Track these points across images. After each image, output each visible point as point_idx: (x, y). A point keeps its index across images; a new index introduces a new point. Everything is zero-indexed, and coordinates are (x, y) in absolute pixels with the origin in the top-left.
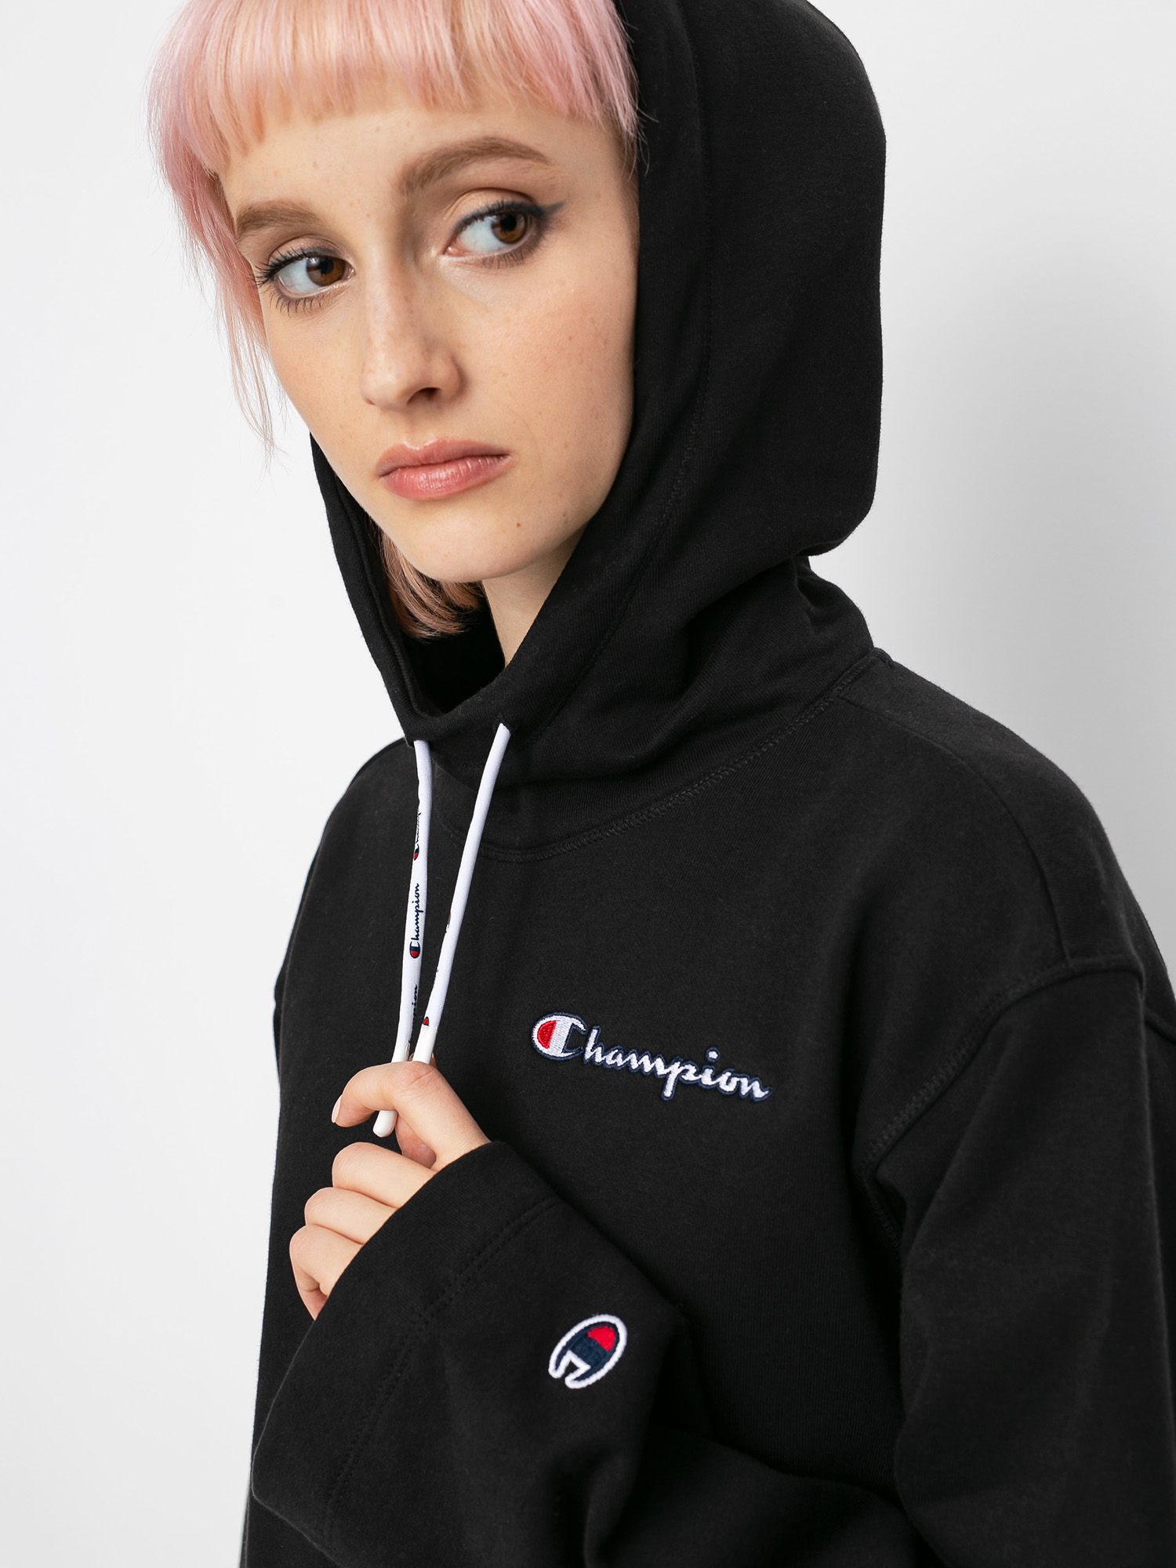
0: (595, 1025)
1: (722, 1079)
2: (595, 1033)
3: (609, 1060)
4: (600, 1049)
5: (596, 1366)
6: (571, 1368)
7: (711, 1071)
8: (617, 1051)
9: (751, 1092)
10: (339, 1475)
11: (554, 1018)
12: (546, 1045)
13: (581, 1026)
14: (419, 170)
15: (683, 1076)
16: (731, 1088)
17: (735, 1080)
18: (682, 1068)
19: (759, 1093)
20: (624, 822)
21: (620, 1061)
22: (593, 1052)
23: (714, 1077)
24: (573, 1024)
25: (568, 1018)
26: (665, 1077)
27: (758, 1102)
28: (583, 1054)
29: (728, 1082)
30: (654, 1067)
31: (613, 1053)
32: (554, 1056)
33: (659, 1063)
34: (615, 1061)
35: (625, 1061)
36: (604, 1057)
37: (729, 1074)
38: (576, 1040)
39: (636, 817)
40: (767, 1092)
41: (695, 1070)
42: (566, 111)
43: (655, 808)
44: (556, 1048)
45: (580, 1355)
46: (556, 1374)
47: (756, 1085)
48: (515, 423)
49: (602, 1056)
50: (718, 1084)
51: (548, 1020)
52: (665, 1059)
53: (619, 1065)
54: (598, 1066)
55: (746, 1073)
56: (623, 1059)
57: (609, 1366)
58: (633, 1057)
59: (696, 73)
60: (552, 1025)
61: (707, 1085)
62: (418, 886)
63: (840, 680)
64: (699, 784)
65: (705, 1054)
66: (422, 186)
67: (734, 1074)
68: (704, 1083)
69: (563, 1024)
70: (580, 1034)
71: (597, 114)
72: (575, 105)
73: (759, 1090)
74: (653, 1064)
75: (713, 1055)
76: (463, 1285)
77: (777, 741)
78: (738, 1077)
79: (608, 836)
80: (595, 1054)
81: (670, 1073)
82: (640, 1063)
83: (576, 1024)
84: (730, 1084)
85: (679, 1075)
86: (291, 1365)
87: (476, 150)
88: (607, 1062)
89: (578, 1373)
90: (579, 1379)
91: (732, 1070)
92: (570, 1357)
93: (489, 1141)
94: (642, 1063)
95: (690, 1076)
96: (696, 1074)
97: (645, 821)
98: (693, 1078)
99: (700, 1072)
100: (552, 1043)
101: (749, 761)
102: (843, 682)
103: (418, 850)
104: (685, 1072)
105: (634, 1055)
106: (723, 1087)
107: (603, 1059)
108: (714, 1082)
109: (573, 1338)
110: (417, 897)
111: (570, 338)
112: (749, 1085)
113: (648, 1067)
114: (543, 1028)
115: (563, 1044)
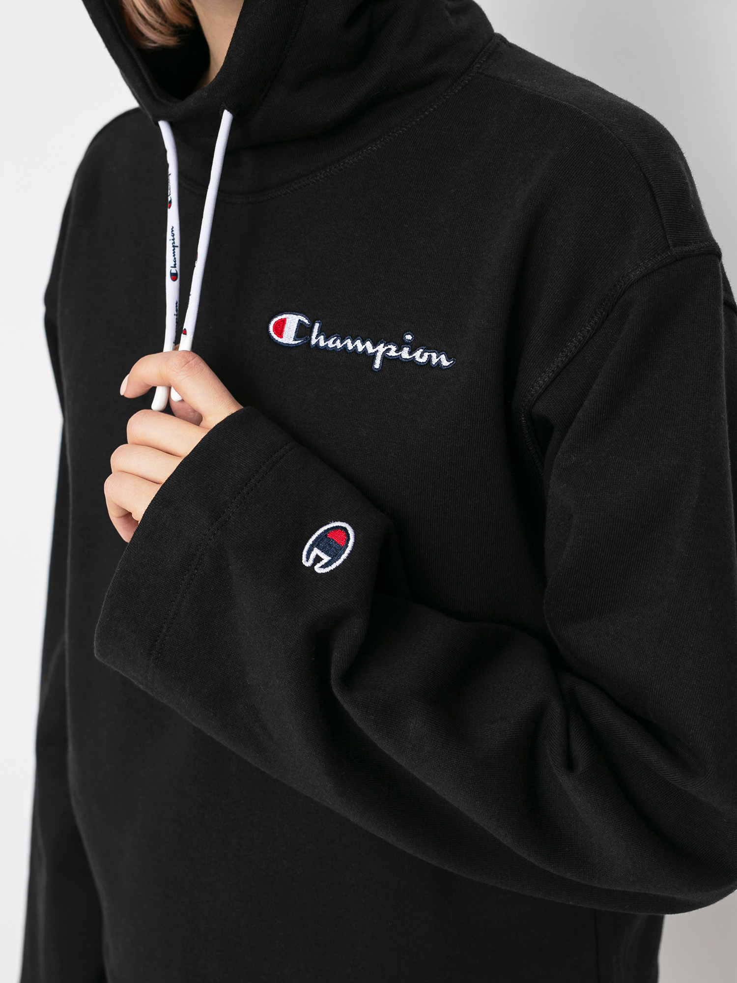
0: (316, 320)
1: (417, 354)
2: (317, 326)
3: (330, 344)
4: (322, 337)
5: (335, 557)
6: (318, 559)
7: (408, 348)
8: (335, 338)
9: (439, 362)
10: (157, 641)
11: (284, 316)
12: (281, 336)
13: (306, 321)
15: (387, 353)
16: (424, 360)
17: (426, 354)
18: (386, 348)
19: (445, 363)
20: (326, 172)
21: (339, 345)
22: (317, 339)
23: (410, 353)
24: (300, 320)
25: (295, 316)
26: (374, 355)
27: (445, 369)
28: (310, 340)
29: (421, 356)
30: (365, 348)
31: (333, 339)
32: (287, 344)
33: (369, 345)
34: (335, 345)
35: (342, 345)
36: (326, 343)
37: (421, 350)
38: (303, 331)
39: (335, 167)
40: (451, 362)
41: (396, 349)
43: (349, 160)
44: (288, 337)
45: (323, 550)
46: (308, 564)
47: (443, 357)
49: (325, 342)
50: (414, 357)
51: (279, 318)
52: (372, 341)
53: (338, 348)
54: (322, 349)
55: (434, 349)
56: (341, 343)
57: (344, 556)
58: (349, 342)
60: (283, 322)
61: (406, 359)
62: (173, 228)
63: (477, 59)
64: (381, 141)
65: (403, 336)
67: (426, 350)
68: (403, 357)
69: (292, 321)
70: (306, 327)
73: (446, 361)
74: (364, 346)
75: (409, 337)
76: (238, 507)
77: (435, 107)
78: (429, 352)
79: (314, 182)
80: (319, 341)
81: (377, 351)
82: (354, 346)
83: (302, 320)
84: (423, 357)
85: (384, 353)
86: (118, 569)
88: (329, 346)
89: (323, 563)
90: (323, 567)
91: (424, 348)
92: (316, 551)
93: (242, 407)
94: (356, 346)
95: (393, 353)
96: (397, 351)
97: (342, 170)
98: (394, 354)
99: (399, 349)
100: (285, 334)
101: (416, 122)
102: (480, 61)
103: (171, 201)
104: (389, 350)
105: (349, 340)
106: (418, 359)
107: (326, 344)
108: (411, 357)
109: (317, 538)
110: (173, 236)
112: (437, 357)
113: (360, 348)
114: (277, 323)
115: (293, 335)
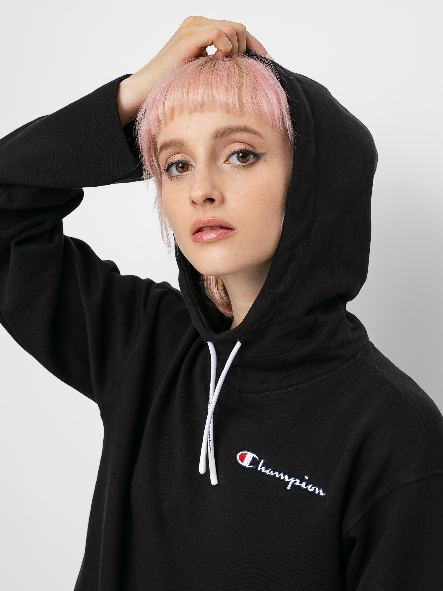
0: (263, 459)
1: (309, 487)
2: (262, 461)
3: (267, 472)
4: (264, 468)
7: (305, 483)
8: (271, 470)
9: (319, 493)
11: (246, 452)
12: (242, 461)
13: (257, 458)
14: (221, 132)
15: (295, 483)
16: (312, 490)
17: (314, 488)
18: (295, 480)
19: (322, 494)
21: (272, 473)
22: (261, 468)
23: (306, 485)
24: (253, 456)
25: (252, 453)
26: (288, 483)
27: (321, 497)
28: (257, 468)
29: (311, 488)
30: (285, 478)
31: (269, 470)
32: (245, 466)
33: (286, 477)
34: (270, 473)
35: (274, 474)
37: (312, 485)
38: (254, 462)
40: (325, 494)
41: (299, 482)
42: (271, 124)
44: (246, 463)
47: (321, 491)
48: (239, 218)
50: (307, 488)
51: (243, 452)
52: (289, 476)
53: (271, 475)
54: (263, 474)
55: (318, 486)
58: (277, 473)
59: (314, 128)
60: (245, 454)
61: (303, 488)
63: (359, 352)
65: (304, 477)
66: (221, 138)
68: (302, 487)
69: (250, 456)
70: (256, 460)
71: (281, 129)
72: (274, 123)
73: (322, 493)
75: (307, 478)
78: (315, 487)
81: (290, 481)
82: (279, 476)
83: (255, 457)
84: (312, 489)
85: (293, 482)
87: (240, 129)
88: (267, 473)
91: (313, 484)
94: (280, 476)
95: (297, 484)
99: (301, 483)
100: (245, 461)
102: (361, 353)
104: (296, 482)
105: (277, 472)
106: (309, 489)
107: (265, 471)
108: (306, 487)
111: (262, 195)
112: (318, 490)
113: (282, 478)
114: (241, 455)
115: (249, 463)
